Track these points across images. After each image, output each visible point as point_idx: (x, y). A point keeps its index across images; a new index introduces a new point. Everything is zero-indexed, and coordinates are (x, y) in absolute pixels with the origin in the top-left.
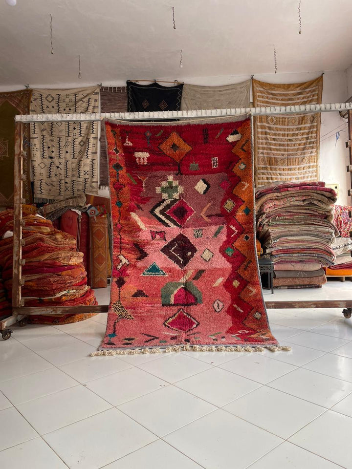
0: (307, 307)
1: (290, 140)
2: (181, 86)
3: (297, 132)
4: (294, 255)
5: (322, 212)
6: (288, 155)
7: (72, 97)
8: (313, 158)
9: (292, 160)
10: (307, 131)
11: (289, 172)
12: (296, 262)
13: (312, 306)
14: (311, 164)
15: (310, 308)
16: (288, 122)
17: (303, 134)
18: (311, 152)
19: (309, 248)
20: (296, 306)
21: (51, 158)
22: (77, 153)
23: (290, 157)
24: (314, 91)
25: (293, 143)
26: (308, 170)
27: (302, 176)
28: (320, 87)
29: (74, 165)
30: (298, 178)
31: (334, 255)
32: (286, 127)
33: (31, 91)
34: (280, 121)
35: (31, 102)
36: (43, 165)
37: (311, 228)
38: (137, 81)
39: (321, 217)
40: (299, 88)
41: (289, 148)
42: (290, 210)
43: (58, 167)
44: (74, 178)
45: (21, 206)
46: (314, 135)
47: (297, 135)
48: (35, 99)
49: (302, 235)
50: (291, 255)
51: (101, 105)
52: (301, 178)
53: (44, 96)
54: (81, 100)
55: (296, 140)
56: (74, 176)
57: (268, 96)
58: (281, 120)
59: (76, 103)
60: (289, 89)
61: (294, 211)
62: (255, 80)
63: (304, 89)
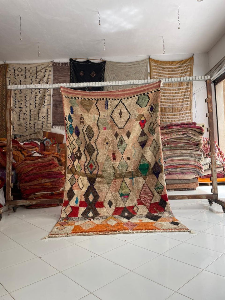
0: (183, 199)
1: (174, 96)
2: (104, 62)
3: (178, 91)
5: (194, 142)
7: (34, 69)
8: (188, 107)
9: (175, 109)
10: (184, 91)
11: (174, 116)
12: (179, 174)
15: (185, 199)
16: (172, 85)
17: (182, 93)
18: (187, 104)
19: (187, 165)
21: (20, 108)
22: (37, 105)
23: (174, 107)
24: (188, 65)
25: (176, 98)
26: (185, 115)
27: (182, 119)
28: (192, 63)
29: (36, 113)
30: (179, 120)
31: (203, 169)
32: (171, 88)
33: (8, 65)
34: (167, 84)
35: (8, 72)
36: (15, 113)
37: (188, 152)
38: (76, 59)
39: (194, 145)
40: (179, 64)
41: (173, 101)
42: (174, 141)
43: (25, 114)
44: (36, 121)
45: (11, 139)
46: (189, 93)
47: (178, 93)
48: (10, 70)
49: (182, 156)
50: (176, 169)
51: (53, 74)
52: (181, 120)
53: (16, 68)
54: (40, 71)
55: (177, 96)
56: (36, 119)
57: (159, 68)
59: (37, 72)
60: (173, 64)
61: (177, 141)
62: (151, 59)
63: (182, 64)
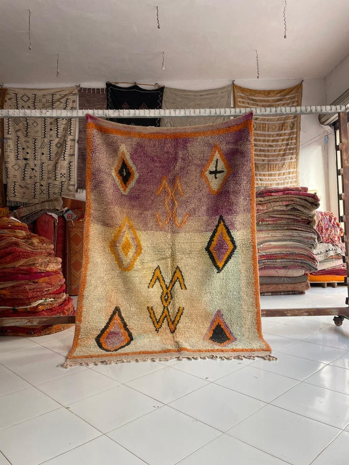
0: (300, 315)
1: (271, 146)
2: (162, 89)
3: (277, 138)
4: (277, 261)
5: (304, 218)
6: (269, 161)
7: (49, 98)
8: (293, 164)
9: (272, 166)
10: (287, 137)
11: (270, 178)
12: (279, 268)
13: (305, 314)
14: (292, 170)
15: (302, 316)
16: (268, 128)
17: (283, 140)
18: (291, 159)
19: (292, 254)
20: (288, 315)
21: (26, 159)
22: (53, 155)
24: (294, 97)
25: (274, 148)
26: (288, 176)
27: (282, 181)
28: (299, 94)
29: (50, 167)
30: (278, 184)
31: (317, 261)
32: (267, 133)
33: (6, 90)
34: (260, 127)
35: (6, 101)
36: (16, 167)
37: (294, 233)
38: (117, 83)
39: (304, 222)
40: (279, 95)
41: (270, 153)
42: (273, 215)
43: (33, 169)
44: (50, 181)
46: (294, 141)
47: (277, 141)
48: (10, 99)
49: (285, 240)
50: (275, 261)
51: (80, 106)
52: (281, 184)
53: (19, 96)
54: (58, 100)
55: (276, 146)
56: (51, 178)
57: (249, 101)
58: (262, 126)
59: (53, 103)
60: (269, 95)
61: (277, 216)
62: (236, 86)
63: (284, 96)
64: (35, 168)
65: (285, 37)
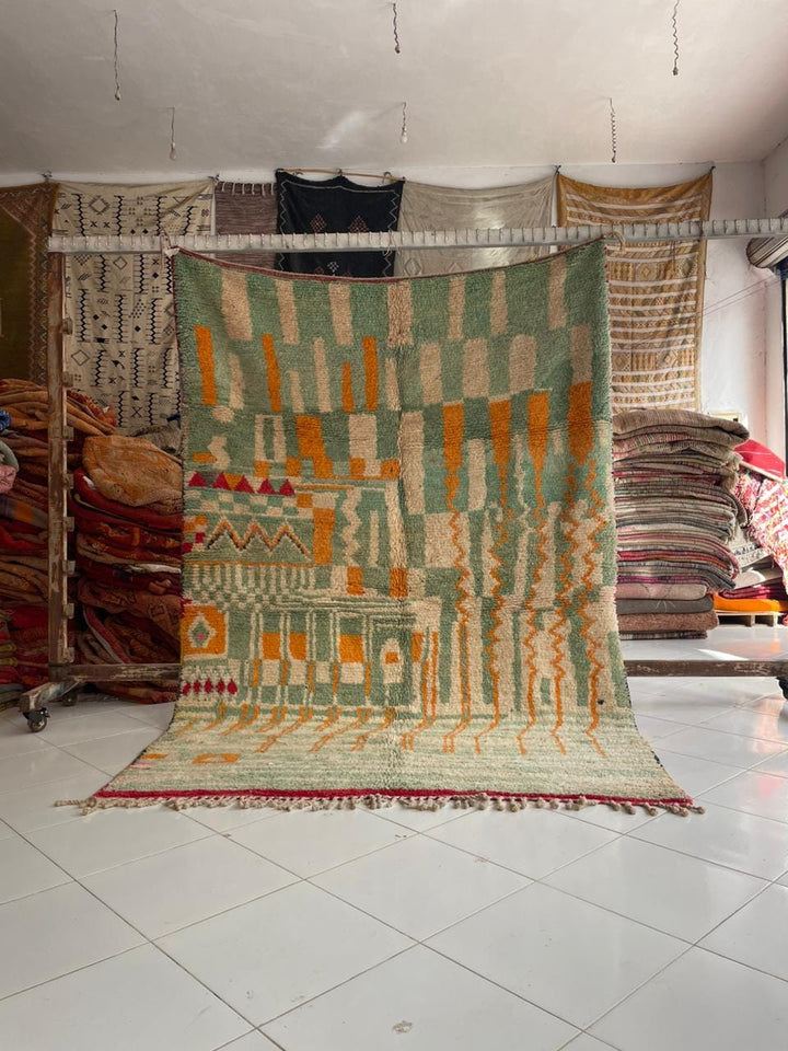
1: (639, 314)
2: (399, 185)
3: (653, 296)
4: (647, 564)
5: (710, 470)
6: (634, 347)
7: (151, 204)
8: (688, 353)
9: (641, 359)
10: (675, 294)
11: (635, 384)
12: (652, 581)
14: (684, 368)
16: (634, 273)
17: (666, 301)
18: (684, 342)
19: (680, 551)
21: (101, 340)
22: (159, 330)
23: (637, 351)
24: (693, 205)
25: (646, 319)
26: (676, 381)
27: (663, 393)
28: (705, 198)
29: (154, 359)
30: (653, 399)
32: (630, 284)
33: (57, 186)
34: (616, 271)
35: (56, 212)
36: (81, 358)
37: (687, 505)
38: (299, 171)
39: (709, 481)
40: (660, 198)
41: (636, 330)
42: (640, 465)
43: (116, 363)
44: (154, 389)
45: (65, 443)
46: (691, 303)
47: (654, 302)
48: (65, 207)
49: (666, 521)
50: (642, 564)
51: (217, 224)
52: (661, 399)
53: (86, 200)
54: (171, 210)
55: (651, 313)
56: (155, 383)
57: (591, 212)
58: (619, 268)
59: (159, 216)
60: (638, 200)
61: (651, 466)
62: (564, 178)
63: (670, 201)
64: (122, 360)
65: (675, 72)
